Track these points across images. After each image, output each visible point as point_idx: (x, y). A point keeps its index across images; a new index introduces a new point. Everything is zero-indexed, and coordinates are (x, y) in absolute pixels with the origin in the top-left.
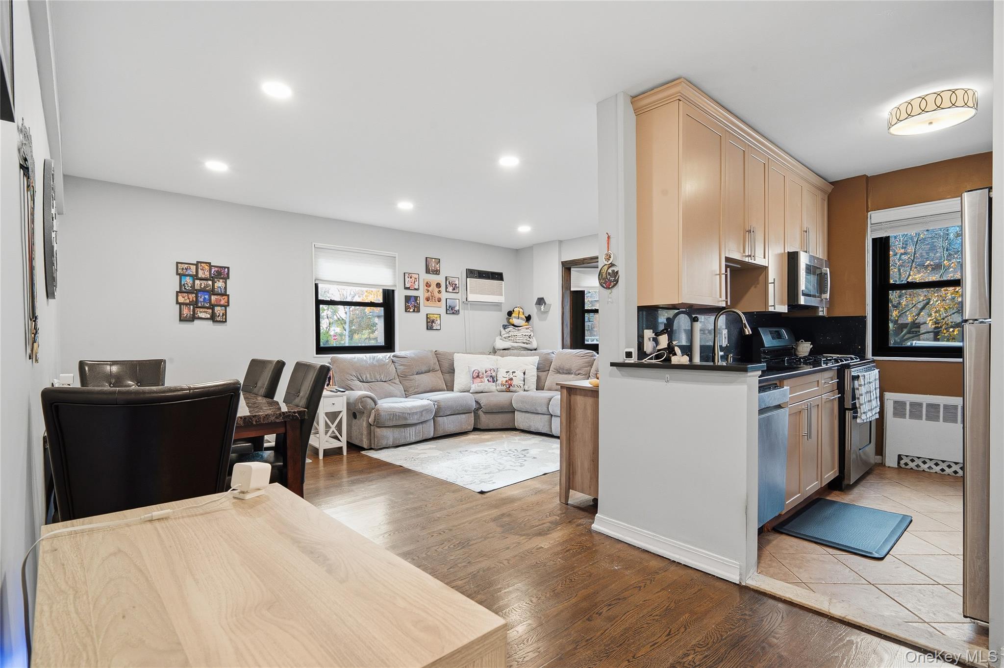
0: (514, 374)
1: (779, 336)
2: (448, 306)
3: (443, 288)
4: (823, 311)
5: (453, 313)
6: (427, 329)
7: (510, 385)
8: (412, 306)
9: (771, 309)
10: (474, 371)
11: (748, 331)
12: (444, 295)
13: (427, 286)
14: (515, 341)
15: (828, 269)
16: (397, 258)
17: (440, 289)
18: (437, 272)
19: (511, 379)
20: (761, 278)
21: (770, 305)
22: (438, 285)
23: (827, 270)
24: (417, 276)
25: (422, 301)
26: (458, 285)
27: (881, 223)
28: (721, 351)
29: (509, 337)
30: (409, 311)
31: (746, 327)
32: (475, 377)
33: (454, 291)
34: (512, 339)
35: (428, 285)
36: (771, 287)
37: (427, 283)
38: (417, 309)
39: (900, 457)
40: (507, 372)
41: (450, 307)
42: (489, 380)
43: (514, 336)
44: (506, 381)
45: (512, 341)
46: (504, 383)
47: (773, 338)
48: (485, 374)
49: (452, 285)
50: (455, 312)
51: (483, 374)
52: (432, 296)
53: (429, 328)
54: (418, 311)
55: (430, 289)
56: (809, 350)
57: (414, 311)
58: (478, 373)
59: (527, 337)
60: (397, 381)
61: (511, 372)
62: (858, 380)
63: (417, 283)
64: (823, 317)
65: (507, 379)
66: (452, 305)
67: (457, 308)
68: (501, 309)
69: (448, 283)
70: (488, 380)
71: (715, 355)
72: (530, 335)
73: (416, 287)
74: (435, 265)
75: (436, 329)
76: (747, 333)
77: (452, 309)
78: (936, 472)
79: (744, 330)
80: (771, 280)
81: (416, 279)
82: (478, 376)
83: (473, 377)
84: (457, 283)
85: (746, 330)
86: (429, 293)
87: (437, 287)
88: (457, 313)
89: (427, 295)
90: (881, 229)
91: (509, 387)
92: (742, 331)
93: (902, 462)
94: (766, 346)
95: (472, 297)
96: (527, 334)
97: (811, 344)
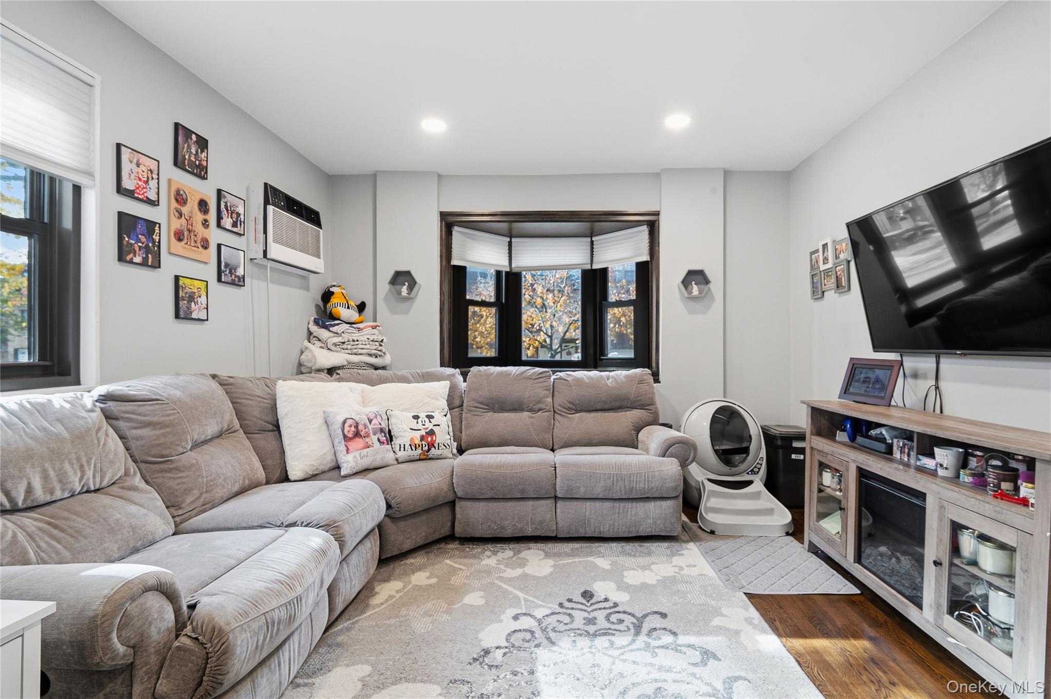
0: (434, 421)
2: (223, 264)
3: (212, 217)
5: (233, 283)
6: (177, 316)
7: (431, 445)
8: (140, 247)
10: (344, 422)
12: (215, 236)
13: (177, 200)
14: (355, 351)
16: (98, 89)
17: (206, 217)
18: (201, 172)
19: (431, 433)
22: (203, 205)
24: (153, 165)
25: (165, 236)
26: (242, 217)
29: (343, 343)
30: (131, 262)
32: (350, 435)
33: (235, 230)
34: (349, 347)
35: (180, 198)
37: (178, 193)
38: (153, 261)
40: (416, 417)
41: (227, 265)
42: (380, 438)
43: (354, 341)
44: (422, 438)
45: (349, 351)
46: (417, 442)
48: (370, 427)
49: (232, 213)
50: (237, 279)
51: (365, 425)
52: (189, 231)
53: (182, 314)
54: (157, 265)
55: (185, 210)
57: (144, 264)
58: (357, 427)
59: (377, 343)
60: (138, 480)
61: (423, 416)
63: (153, 184)
65: (423, 433)
66: (232, 262)
67: (240, 272)
68: (309, 288)
69: (223, 206)
70: (379, 440)
72: (382, 341)
73: (153, 197)
74: (197, 152)
75: (199, 320)
77: (231, 272)
81: (151, 171)
82: (357, 434)
83: (345, 436)
84: (240, 210)
86: (183, 220)
87: (200, 210)
88: (239, 282)
89: (177, 224)
91: (429, 450)
95: (277, 251)
96: (375, 337)
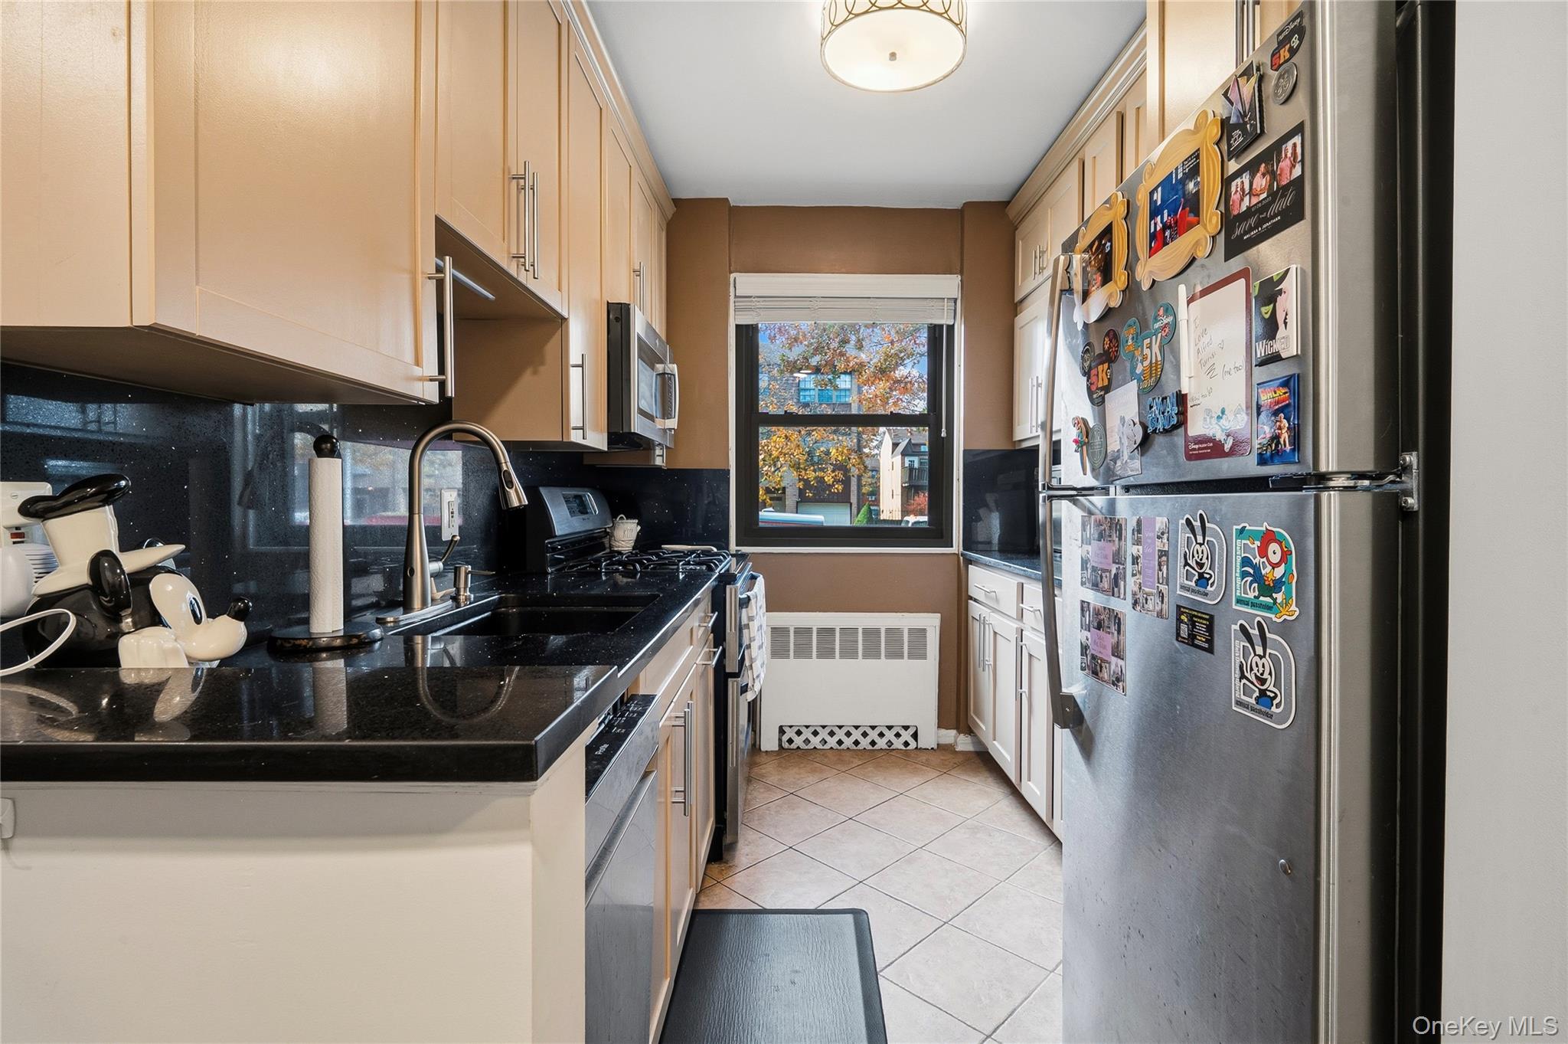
1: (583, 509)
4: (662, 456)
9: (576, 437)
11: (517, 497)
15: (675, 366)
20: (551, 347)
21: (573, 424)
23: (674, 368)
27: (751, 297)
28: (433, 558)
31: (511, 484)
36: (575, 375)
39: (782, 731)
47: (572, 513)
56: (634, 536)
62: (747, 607)
64: (659, 468)
71: (412, 572)
76: (515, 503)
78: (832, 748)
79: (505, 495)
80: (574, 357)
85: (512, 492)
90: (750, 309)
92: (498, 496)
93: (785, 738)
94: (558, 532)
97: (638, 524)
